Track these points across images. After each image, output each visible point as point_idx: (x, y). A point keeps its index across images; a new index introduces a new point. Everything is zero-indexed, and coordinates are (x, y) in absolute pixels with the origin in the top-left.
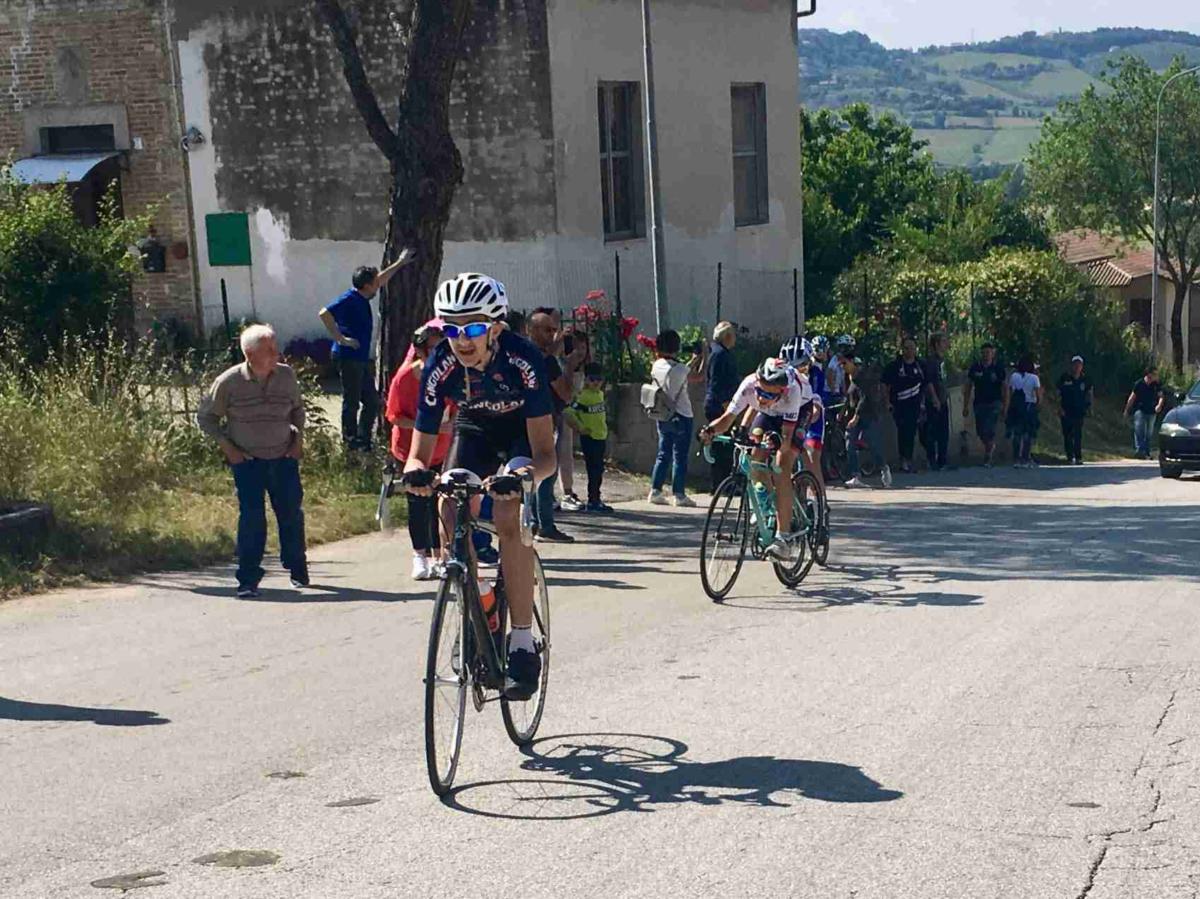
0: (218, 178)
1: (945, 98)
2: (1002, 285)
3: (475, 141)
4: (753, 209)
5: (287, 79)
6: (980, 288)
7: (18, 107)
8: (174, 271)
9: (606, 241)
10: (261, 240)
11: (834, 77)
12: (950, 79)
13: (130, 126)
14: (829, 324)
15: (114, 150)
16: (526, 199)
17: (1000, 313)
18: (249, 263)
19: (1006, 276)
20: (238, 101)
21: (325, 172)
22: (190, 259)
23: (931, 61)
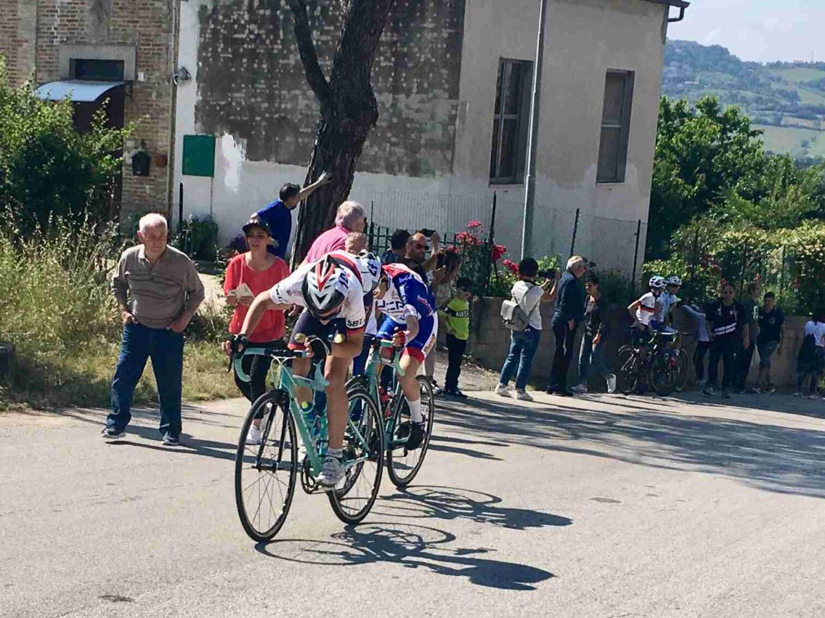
0: (196, 108)
1: (784, 102)
2: (809, 250)
3: (397, 96)
4: (612, 170)
5: (258, 36)
6: (791, 251)
7: (56, 42)
8: (155, 176)
9: (491, 183)
10: (222, 158)
11: (698, 79)
12: (789, 89)
13: (136, 61)
14: (664, 268)
15: (122, 79)
16: (431, 144)
17: (806, 272)
18: (212, 175)
19: (814, 243)
20: (220, 50)
21: (278, 110)
22: (168, 168)
23: (775, 73)
